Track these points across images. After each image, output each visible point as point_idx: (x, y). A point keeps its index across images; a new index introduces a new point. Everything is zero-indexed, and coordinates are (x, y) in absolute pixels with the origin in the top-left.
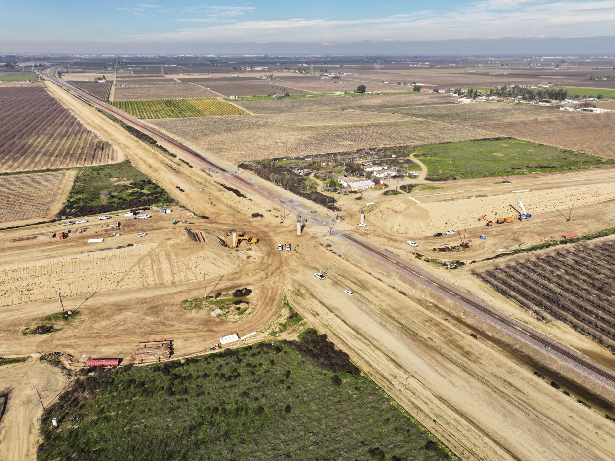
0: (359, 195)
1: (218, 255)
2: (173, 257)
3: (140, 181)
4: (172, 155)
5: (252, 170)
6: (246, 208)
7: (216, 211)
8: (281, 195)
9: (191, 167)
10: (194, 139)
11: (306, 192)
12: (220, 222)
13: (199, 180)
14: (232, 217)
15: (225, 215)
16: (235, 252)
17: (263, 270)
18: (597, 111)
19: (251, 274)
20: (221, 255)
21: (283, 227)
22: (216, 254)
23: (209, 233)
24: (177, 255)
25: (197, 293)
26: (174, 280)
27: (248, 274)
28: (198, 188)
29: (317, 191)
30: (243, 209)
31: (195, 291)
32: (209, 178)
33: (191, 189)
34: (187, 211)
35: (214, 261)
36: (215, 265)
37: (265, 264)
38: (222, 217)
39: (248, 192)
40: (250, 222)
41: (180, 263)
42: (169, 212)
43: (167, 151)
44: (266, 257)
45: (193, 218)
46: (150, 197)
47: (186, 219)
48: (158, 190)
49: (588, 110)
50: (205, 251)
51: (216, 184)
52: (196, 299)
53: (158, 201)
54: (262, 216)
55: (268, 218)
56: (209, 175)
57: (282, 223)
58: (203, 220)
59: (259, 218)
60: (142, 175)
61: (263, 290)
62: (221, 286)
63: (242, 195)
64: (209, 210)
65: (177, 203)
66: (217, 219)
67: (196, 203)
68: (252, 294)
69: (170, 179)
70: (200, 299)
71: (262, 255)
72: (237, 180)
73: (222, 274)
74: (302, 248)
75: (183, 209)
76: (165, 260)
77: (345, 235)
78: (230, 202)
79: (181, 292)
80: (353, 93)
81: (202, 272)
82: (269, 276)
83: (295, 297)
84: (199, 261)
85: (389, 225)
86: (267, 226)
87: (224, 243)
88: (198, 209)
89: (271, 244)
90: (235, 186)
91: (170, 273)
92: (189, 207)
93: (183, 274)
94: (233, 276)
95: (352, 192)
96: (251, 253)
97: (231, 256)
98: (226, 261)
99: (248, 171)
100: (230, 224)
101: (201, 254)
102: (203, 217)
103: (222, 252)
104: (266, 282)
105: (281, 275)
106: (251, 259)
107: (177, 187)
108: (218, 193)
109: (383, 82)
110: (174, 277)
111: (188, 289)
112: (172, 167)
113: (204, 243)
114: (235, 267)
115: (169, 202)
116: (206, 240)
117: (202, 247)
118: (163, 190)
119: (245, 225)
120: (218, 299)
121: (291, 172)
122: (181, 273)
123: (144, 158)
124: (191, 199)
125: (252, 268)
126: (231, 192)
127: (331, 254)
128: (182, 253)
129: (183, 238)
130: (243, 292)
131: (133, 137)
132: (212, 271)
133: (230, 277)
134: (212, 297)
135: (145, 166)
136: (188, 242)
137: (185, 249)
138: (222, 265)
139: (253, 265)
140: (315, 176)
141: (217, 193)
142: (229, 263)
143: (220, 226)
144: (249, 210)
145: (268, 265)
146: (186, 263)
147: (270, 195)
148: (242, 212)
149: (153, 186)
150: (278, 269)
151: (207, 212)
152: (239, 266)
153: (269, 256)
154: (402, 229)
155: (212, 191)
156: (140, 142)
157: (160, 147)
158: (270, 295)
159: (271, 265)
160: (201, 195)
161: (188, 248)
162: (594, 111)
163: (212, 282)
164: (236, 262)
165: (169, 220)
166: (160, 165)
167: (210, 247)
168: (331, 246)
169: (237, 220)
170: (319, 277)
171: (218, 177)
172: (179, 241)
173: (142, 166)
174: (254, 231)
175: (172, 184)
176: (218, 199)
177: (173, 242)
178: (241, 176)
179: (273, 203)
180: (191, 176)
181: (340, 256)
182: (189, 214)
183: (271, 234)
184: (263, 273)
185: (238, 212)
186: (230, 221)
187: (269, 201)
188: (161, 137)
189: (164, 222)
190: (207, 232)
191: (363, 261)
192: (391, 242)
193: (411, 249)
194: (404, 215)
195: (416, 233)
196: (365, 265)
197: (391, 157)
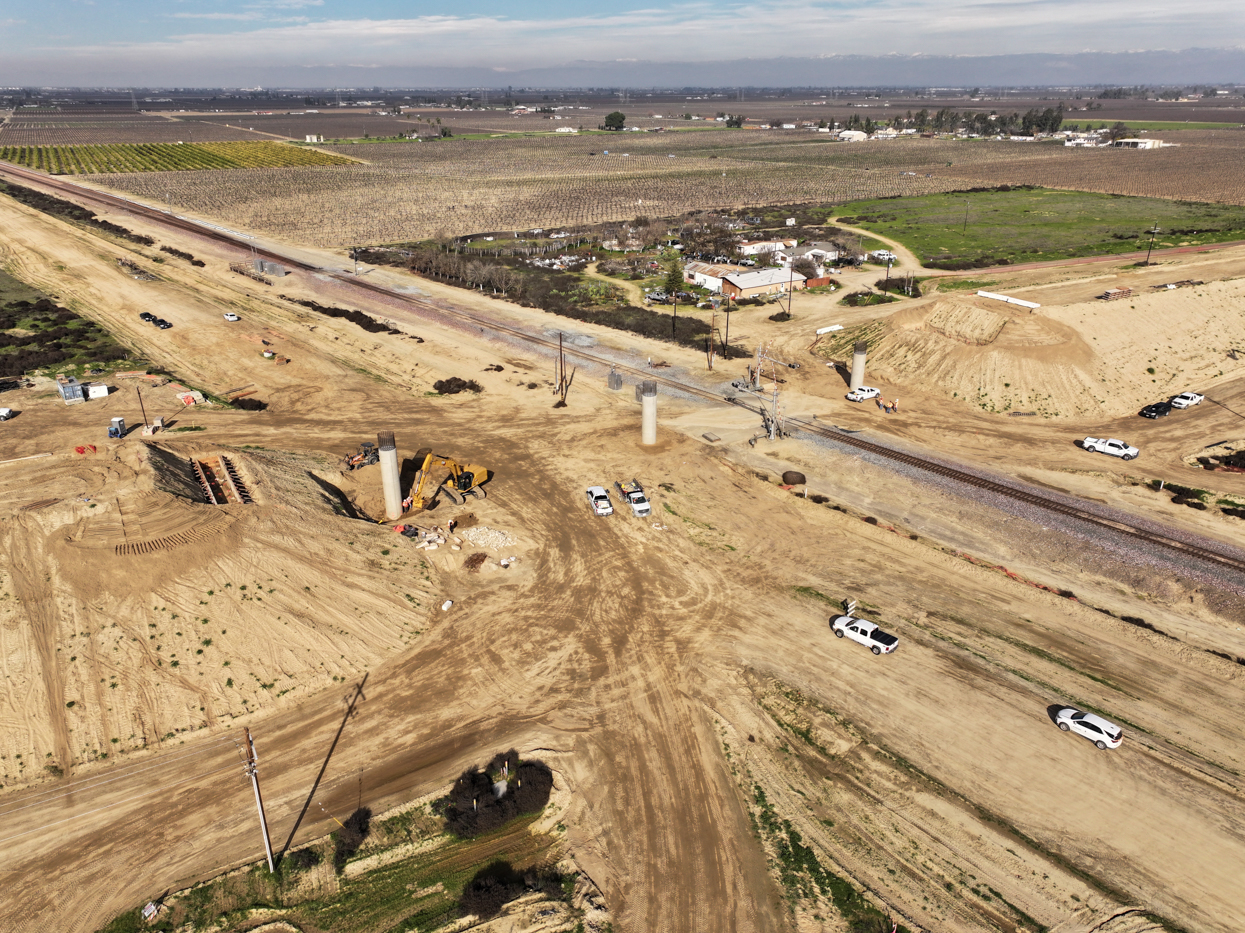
0: (775, 309)
1: (321, 563)
2: (64, 600)
3: (10, 305)
4: (140, 239)
5: (397, 264)
6: (408, 366)
7: (295, 381)
8: (517, 322)
9: (201, 264)
10: (213, 205)
11: (594, 309)
12: (312, 416)
13: (227, 295)
14: (360, 396)
15: (329, 391)
16: (402, 540)
17: (566, 626)
18: (1148, 144)
19: (509, 656)
20: (339, 562)
21: (576, 419)
22: (310, 560)
23: (270, 462)
24: (88, 589)
25: (210, 837)
26: (63, 751)
27: (496, 659)
28: (221, 316)
29: (633, 304)
30: (394, 367)
31: (194, 819)
32: (260, 288)
33: (195, 320)
34: (174, 385)
35: (302, 603)
36: (314, 624)
37: (561, 588)
38: (318, 398)
39: (403, 320)
40: (434, 410)
41: (107, 638)
42: (98, 391)
43: (125, 231)
44: (554, 553)
45: (199, 408)
46: (33, 347)
47: (168, 416)
48: (72, 325)
49: (1128, 144)
50: (249, 552)
51: (286, 303)
52: (204, 893)
53: (61, 359)
54: (474, 387)
55: (500, 391)
56: (261, 280)
57: (561, 404)
58: (243, 415)
59: (466, 396)
60: (24, 288)
61: (609, 755)
62: (360, 756)
63: (383, 328)
64: (262, 379)
65: (142, 363)
66: (299, 406)
67: (216, 358)
68: (561, 800)
69: (122, 297)
70: (228, 888)
71: (532, 545)
72: (356, 288)
73: (354, 674)
74: (690, 498)
75: (158, 379)
76: (12, 624)
77: (828, 434)
78: (342, 351)
79: (97, 839)
80: (596, 130)
81: (240, 673)
82: (611, 659)
83: (813, 791)
84: (219, 611)
85: (967, 390)
86: (506, 420)
87: (344, 505)
88: (220, 378)
89: (551, 491)
90: (354, 304)
91: (41, 707)
92: (185, 370)
93: (122, 705)
94: (419, 678)
95: (744, 302)
96: (477, 538)
97: (385, 562)
98: (366, 592)
99: (387, 267)
100: (355, 422)
101: (228, 568)
102: (240, 404)
103: (340, 548)
104: (604, 698)
105: (671, 647)
106: (487, 569)
107: (146, 316)
108: (296, 325)
109: (651, 115)
110: (63, 730)
111: (148, 811)
112: (134, 267)
113: (246, 510)
114: (418, 622)
115: (107, 360)
116: (256, 494)
117: (235, 532)
118: (92, 324)
119: (418, 422)
120: (354, 868)
121: (523, 264)
122: (112, 698)
123: (45, 248)
124: (194, 348)
125: (507, 618)
126: (343, 320)
127: (820, 513)
128: (120, 574)
129: (125, 491)
130: (502, 786)
131: (24, 207)
132: (295, 665)
133: (402, 686)
134: (309, 858)
135: (41, 267)
136: (158, 513)
137: (139, 548)
138: (349, 621)
139: (505, 599)
140: (600, 269)
141: (291, 327)
142: (381, 604)
143: (316, 433)
144: (420, 372)
145: (578, 593)
146: (147, 632)
147: (480, 325)
148: (396, 380)
149: (52, 316)
150: (635, 610)
151: (258, 386)
152: (437, 616)
153: (565, 547)
154: (1025, 400)
155: (273, 323)
156: (44, 216)
157: (105, 225)
158: (665, 793)
159: (593, 591)
160: (233, 335)
161: (153, 546)
162: (1141, 146)
163: (304, 733)
164: (416, 593)
165: (97, 423)
166: (93, 263)
167: (277, 530)
168: (802, 480)
169: (380, 404)
170: (869, 641)
171: (290, 284)
172: (100, 509)
173: (31, 267)
174: (460, 441)
175: (129, 308)
176: (294, 343)
177: (69, 519)
178: (366, 279)
179: (498, 345)
180: (199, 286)
181: (871, 520)
182: (181, 395)
183: (536, 447)
184: (570, 644)
185: (378, 378)
186: (353, 410)
187: (484, 341)
188: (108, 204)
189: (72, 430)
190: (260, 459)
191: (979, 533)
192: (1018, 448)
193: (1123, 466)
194: (1009, 348)
195: (1080, 411)
196: (1001, 551)
197: (783, 224)
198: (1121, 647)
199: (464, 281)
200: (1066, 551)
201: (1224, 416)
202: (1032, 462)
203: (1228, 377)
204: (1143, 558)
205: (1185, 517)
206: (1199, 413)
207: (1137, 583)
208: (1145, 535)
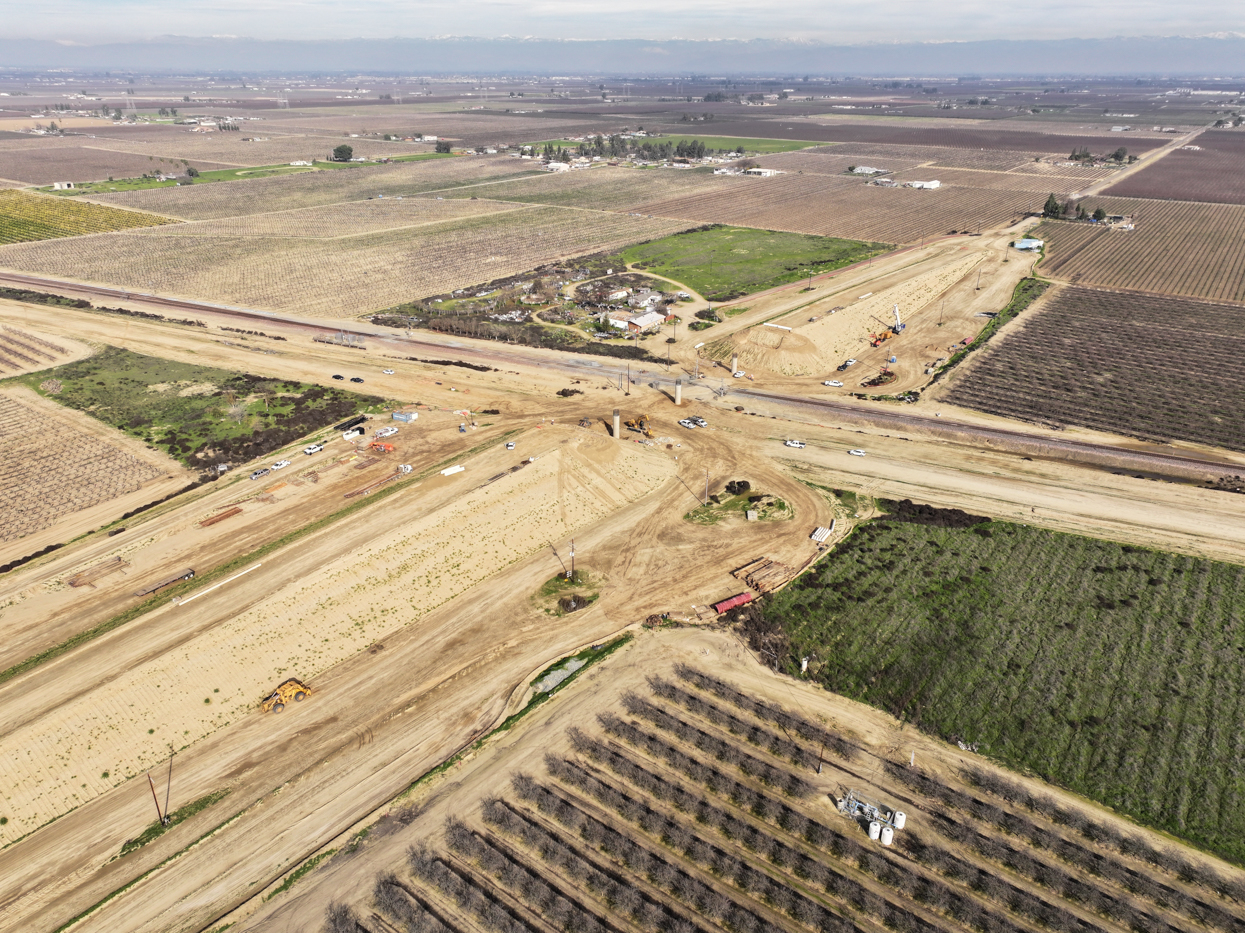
2: (596, 465)
6: (531, 386)
14: (533, 402)
15: (515, 402)
17: (714, 457)
18: (768, 173)
19: (707, 465)
24: (599, 462)
27: (704, 466)
30: (522, 388)
32: (358, 351)
37: (703, 449)
40: (575, 403)
41: (613, 473)
44: (689, 441)
49: (755, 173)
54: (577, 392)
57: (627, 394)
59: (577, 396)
61: (755, 477)
63: (487, 368)
68: (752, 486)
72: (423, 345)
73: (673, 475)
74: (711, 420)
76: (590, 472)
77: (738, 391)
80: (325, 161)
82: (735, 461)
84: (631, 463)
85: (776, 368)
93: (630, 487)
98: (654, 456)
104: (743, 469)
106: (674, 448)
108: (431, 372)
109: (347, 134)
114: (673, 462)
120: (722, 503)
121: (492, 319)
122: (627, 486)
125: (697, 458)
127: (756, 418)
134: (710, 503)
139: (690, 454)
140: (542, 319)
142: (662, 459)
145: (709, 449)
147: (533, 361)
150: (730, 450)
152: (676, 461)
154: (799, 369)
162: (764, 174)
164: (665, 456)
168: (742, 408)
169: (548, 404)
181: (773, 418)
191: (807, 416)
192: (804, 388)
193: (839, 390)
194: (787, 349)
195: (818, 371)
196: (816, 421)
197: (606, 274)
198: (858, 439)
199: (476, 333)
200: (834, 418)
201: (864, 367)
202: (811, 392)
203: (862, 350)
204: (855, 416)
205: (862, 403)
206: (856, 367)
207: (856, 423)
208: (854, 410)
